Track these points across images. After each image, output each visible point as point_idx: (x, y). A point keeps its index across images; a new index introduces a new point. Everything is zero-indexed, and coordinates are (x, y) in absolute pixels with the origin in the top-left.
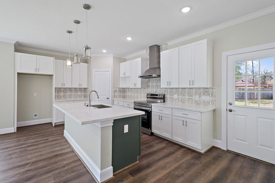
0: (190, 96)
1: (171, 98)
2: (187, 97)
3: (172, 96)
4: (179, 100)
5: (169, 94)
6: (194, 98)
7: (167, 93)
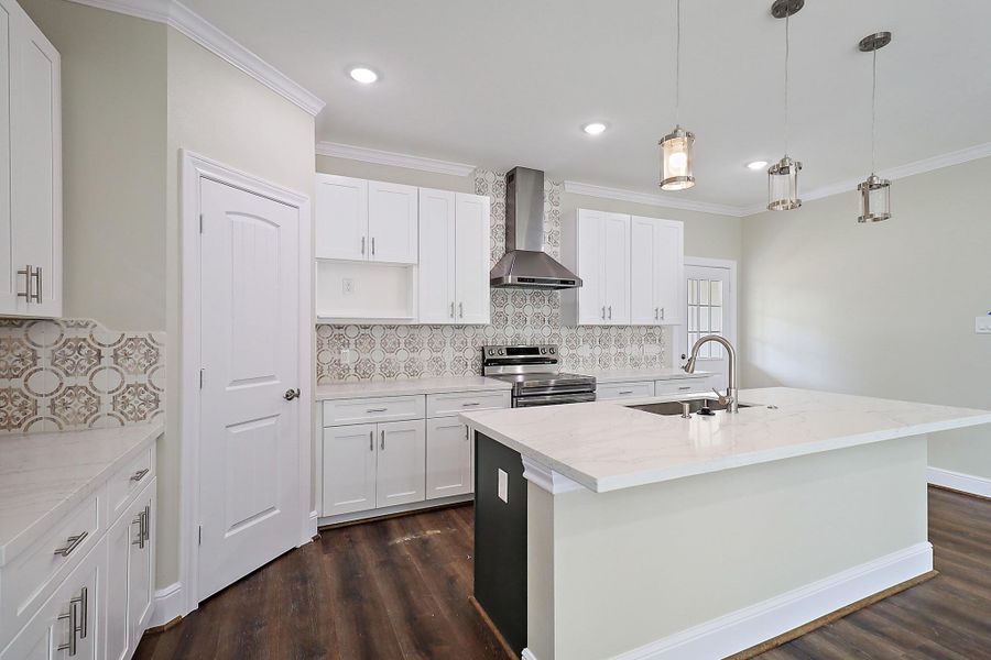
0: (621, 346)
2: (613, 350)
3: (574, 351)
5: (564, 344)
6: (628, 350)
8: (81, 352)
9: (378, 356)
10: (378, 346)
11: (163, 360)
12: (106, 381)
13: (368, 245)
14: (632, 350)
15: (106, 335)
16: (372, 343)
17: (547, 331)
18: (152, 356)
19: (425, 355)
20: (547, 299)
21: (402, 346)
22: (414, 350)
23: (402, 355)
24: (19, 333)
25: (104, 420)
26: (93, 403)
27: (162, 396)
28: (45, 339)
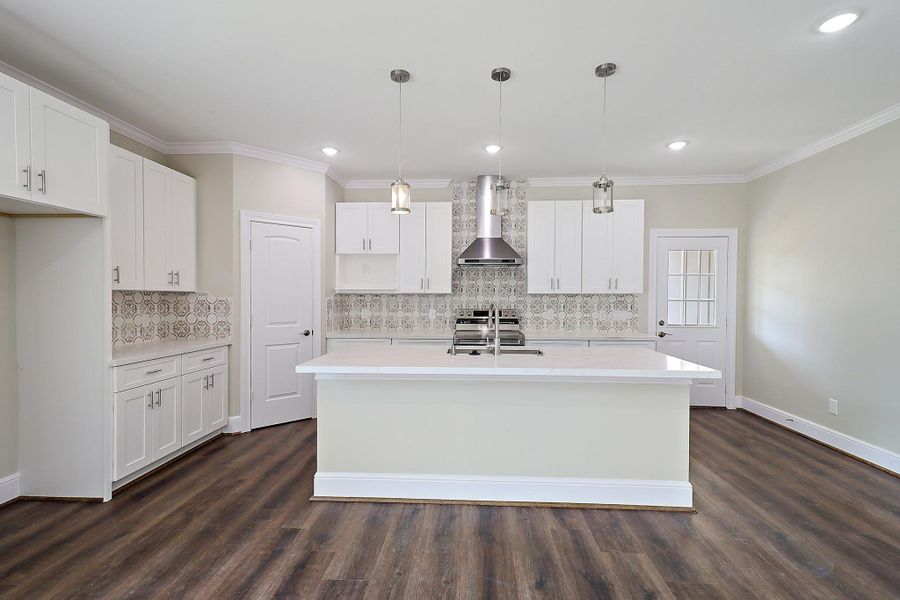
0: (587, 311)
1: (537, 319)
2: (578, 315)
3: (539, 315)
4: (558, 323)
5: (529, 308)
6: (595, 315)
7: (525, 306)
8: (204, 306)
9: (384, 314)
10: (384, 307)
11: (232, 311)
12: (212, 319)
13: (367, 244)
14: (598, 315)
15: (212, 299)
16: (381, 306)
17: (513, 298)
18: (227, 308)
19: (416, 314)
20: (513, 273)
21: (400, 308)
22: (408, 311)
23: (400, 314)
24: (183, 298)
25: (211, 336)
26: (207, 329)
27: (232, 327)
28: (192, 299)
